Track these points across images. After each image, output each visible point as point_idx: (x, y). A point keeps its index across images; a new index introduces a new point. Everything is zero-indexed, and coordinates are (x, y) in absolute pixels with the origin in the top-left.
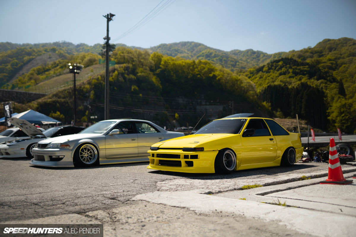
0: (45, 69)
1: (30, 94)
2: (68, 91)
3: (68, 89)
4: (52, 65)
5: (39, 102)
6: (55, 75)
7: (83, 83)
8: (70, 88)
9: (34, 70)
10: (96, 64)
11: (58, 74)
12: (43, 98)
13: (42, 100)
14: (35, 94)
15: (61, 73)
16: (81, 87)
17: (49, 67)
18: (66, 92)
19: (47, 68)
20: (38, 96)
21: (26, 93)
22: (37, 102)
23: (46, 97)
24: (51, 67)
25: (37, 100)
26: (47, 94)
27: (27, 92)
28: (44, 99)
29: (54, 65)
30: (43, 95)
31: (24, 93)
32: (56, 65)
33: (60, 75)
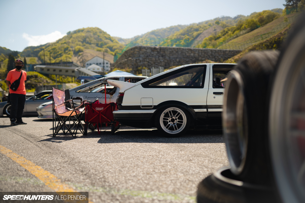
0: (216, 38)
1: (224, 52)
2: (266, 44)
3: (265, 42)
4: (222, 33)
5: (236, 59)
6: (231, 38)
7: (281, 33)
8: (267, 40)
9: (206, 40)
10: (277, 18)
11: (235, 36)
12: (239, 55)
13: (238, 56)
14: (230, 51)
15: (238, 35)
16: (279, 38)
17: (219, 36)
18: (264, 45)
19: (218, 36)
20: (233, 53)
21: (221, 51)
22: (234, 59)
23: (242, 53)
24: (221, 35)
25: (233, 57)
26: (241, 50)
27: (221, 49)
28: (241, 55)
29: (223, 33)
30: (238, 52)
31: (219, 50)
32: (225, 32)
33: (237, 37)
